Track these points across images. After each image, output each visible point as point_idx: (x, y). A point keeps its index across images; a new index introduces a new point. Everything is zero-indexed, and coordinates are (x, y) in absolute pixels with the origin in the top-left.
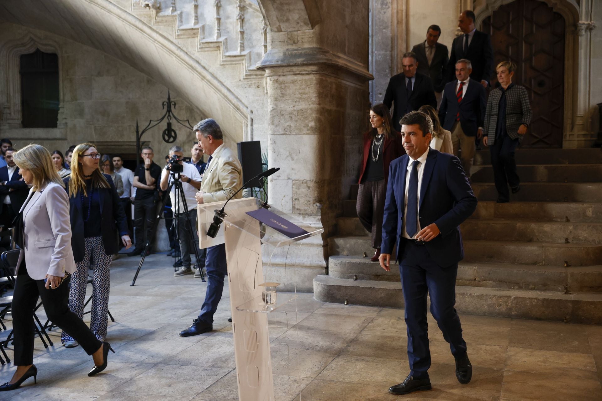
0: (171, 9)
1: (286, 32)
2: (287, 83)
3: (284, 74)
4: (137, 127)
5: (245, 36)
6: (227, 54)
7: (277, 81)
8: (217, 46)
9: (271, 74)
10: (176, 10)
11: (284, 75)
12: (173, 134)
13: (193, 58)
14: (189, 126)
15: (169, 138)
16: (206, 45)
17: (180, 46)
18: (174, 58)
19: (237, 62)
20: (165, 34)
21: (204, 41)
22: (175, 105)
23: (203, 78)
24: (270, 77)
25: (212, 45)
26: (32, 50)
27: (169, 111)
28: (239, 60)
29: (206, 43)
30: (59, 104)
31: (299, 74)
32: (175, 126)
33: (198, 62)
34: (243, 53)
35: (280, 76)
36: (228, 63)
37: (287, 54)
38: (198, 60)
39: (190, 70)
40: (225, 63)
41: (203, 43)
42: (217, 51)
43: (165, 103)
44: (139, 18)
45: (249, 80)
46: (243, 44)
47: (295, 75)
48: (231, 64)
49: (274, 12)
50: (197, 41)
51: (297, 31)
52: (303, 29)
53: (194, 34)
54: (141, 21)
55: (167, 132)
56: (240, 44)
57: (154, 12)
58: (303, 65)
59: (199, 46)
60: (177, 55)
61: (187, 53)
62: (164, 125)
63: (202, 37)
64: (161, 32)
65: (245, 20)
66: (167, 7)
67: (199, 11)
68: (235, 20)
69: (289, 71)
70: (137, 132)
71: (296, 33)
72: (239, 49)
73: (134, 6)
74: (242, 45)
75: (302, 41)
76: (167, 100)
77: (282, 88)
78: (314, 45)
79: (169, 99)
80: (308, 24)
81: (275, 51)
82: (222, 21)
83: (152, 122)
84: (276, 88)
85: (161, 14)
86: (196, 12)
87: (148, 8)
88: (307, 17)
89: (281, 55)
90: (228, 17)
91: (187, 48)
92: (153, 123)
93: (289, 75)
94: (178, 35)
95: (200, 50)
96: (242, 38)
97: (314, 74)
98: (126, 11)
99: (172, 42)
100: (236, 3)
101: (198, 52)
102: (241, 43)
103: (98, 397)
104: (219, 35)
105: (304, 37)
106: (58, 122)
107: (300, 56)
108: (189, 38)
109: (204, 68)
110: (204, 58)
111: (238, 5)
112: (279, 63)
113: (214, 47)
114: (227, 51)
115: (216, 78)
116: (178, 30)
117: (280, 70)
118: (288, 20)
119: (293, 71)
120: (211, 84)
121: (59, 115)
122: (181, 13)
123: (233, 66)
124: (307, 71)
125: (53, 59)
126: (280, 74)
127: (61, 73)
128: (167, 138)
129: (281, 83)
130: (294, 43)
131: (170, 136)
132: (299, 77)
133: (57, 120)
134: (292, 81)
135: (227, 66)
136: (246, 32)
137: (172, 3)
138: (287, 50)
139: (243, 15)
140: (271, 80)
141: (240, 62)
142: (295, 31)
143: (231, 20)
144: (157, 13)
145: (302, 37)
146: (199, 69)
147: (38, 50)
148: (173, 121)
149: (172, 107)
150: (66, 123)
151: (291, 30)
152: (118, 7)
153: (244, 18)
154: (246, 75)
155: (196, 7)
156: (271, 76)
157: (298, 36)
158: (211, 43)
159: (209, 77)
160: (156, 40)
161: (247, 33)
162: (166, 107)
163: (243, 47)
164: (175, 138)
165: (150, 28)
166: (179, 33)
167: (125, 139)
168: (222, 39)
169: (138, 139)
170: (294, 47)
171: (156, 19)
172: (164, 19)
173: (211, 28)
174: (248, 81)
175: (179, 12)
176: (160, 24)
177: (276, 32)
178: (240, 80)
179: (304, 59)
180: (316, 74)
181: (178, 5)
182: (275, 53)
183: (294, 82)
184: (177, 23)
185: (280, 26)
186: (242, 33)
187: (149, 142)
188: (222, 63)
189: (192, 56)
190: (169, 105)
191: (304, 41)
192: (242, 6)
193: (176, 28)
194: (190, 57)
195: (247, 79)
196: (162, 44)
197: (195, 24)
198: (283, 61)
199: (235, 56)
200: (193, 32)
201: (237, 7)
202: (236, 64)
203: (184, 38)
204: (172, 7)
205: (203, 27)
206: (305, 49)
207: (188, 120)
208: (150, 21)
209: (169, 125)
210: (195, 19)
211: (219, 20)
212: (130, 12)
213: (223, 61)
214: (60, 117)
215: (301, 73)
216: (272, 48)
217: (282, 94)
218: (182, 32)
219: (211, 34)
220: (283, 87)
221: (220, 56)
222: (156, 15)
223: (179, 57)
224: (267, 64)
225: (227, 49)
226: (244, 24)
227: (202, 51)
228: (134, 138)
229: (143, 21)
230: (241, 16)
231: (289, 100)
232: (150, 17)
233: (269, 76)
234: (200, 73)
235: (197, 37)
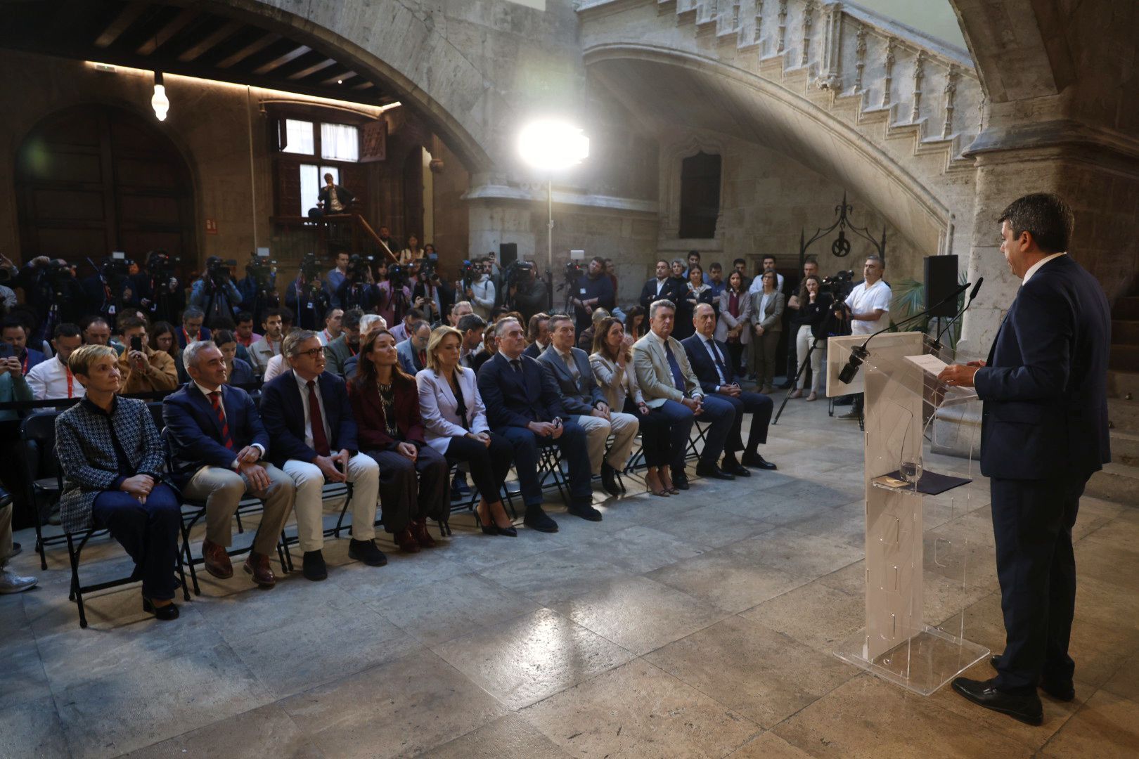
0: (855, 87)
1: (1015, 102)
2: (1007, 174)
3: (1005, 162)
4: (803, 237)
5: (954, 114)
6: (926, 140)
7: (991, 172)
8: (912, 130)
9: (984, 163)
10: (861, 89)
11: (1003, 164)
12: (846, 246)
13: (878, 149)
14: (867, 236)
15: (840, 250)
16: (898, 130)
17: (862, 134)
18: (854, 150)
19: (939, 151)
20: (844, 120)
21: (895, 125)
22: (851, 210)
23: (890, 173)
24: (982, 167)
25: (905, 130)
26: (695, 153)
27: (843, 217)
28: (942, 148)
29: (897, 127)
30: (717, 212)
31: (1028, 160)
32: (850, 235)
33: (884, 154)
34: (949, 138)
35: (997, 164)
36: (926, 152)
37: (1012, 132)
38: (884, 150)
39: (873, 164)
40: (921, 153)
41: (893, 128)
42: (912, 136)
43: (839, 208)
44: (813, 103)
45: (953, 174)
46: (950, 125)
47: (1022, 162)
48: (931, 154)
49: (998, 74)
50: (885, 126)
51: (1033, 98)
52: (1044, 95)
53: (883, 117)
54: (815, 107)
55: (838, 244)
56: (945, 126)
57: (833, 93)
58: (1037, 147)
59: (887, 133)
60: (857, 146)
61: (870, 143)
62: (835, 235)
63: (893, 120)
64: (839, 119)
65: (957, 92)
66: (850, 86)
67: (893, 86)
68: (942, 94)
69: (1013, 157)
70: (802, 242)
71: (1030, 101)
72: (943, 133)
73: (808, 88)
74: (949, 127)
75: (1040, 113)
76: (841, 204)
77: (1000, 182)
78: (1060, 117)
79: (844, 202)
80: (1053, 87)
81: (995, 129)
82: (924, 96)
83: (820, 231)
84: (990, 182)
85: (841, 96)
86: (888, 88)
87: (825, 89)
88: (1051, 76)
89: (1003, 134)
90: (932, 91)
91: (871, 137)
92: (822, 233)
93: (1011, 163)
94: (861, 121)
95: (890, 137)
96: (950, 118)
97: (1053, 159)
98: (798, 97)
99: (852, 130)
100: (946, 70)
101: (886, 140)
102: (947, 124)
103: (702, 552)
104: (917, 116)
105: (1043, 106)
106: (715, 232)
107: (1033, 134)
108: (875, 123)
109: (892, 160)
110: (891, 147)
111: (948, 73)
112: (998, 146)
113: (909, 132)
114: (926, 137)
115: (907, 174)
116: (861, 114)
117: (999, 156)
118: (1019, 84)
119: (1019, 157)
120: (900, 181)
121: (717, 224)
122: (868, 92)
123: (932, 155)
124: (1042, 156)
125: (716, 160)
126: (996, 162)
127: (722, 176)
128: (837, 250)
129: (999, 175)
130: (1026, 116)
131: (841, 248)
132: (1029, 165)
133: (715, 229)
134: (1016, 171)
135: (924, 157)
136: (956, 108)
137: (857, 80)
138: (1013, 127)
139: (954, 86)
140: (982, 171)
141: (942, 151)
142: (1029, 99)
143: (935, 95)
144: (837, 94)
145: (1040, 106)
146: (885, 162)
147: (701, 153)
148: (847, 230)
149: (848, 212)
150: (724, 233)
151: (1023, 97)
152: (789, 93)
153: (955, 90)
154: (950, 168)
155: (889, 81)
156: (984, 165)
157: (1033, 105)
158: (905, 127)
159: (897, 172)
160: (832, 129)
161: (958, 110)
162: (839, 212)
163: (949, 130)
164: (848, 251)
165: (827, 115)
166: (863, 117)
167: (788, 251)
168: (920, 121)
169: (803, 251)
170: (1025, 122)
171: (834, 102)
172: (845, 101)
173: (907, 107)
174: (952, 176)
175: (864, 91)
176: (839, 108)
177: (997, 102)
178: (941, 175)
179: (1039, 138)
180: (1057, 159)
181: (864, 82)
182: (994, 133)
183: (1018, 172)
184: (861, 105)
185: (1005, 94)
186: (950, 110)
187: (816, 255)
188: (916, 153)
189: (878, 146)
190: (844, 210)
191: (1042, 112)
192: (953, 74)
193: (860, 111)
194: (875, 147)
195: (952, 172)
196: (840, 134)
197: (885, 104)
198: (1003, 142)
199: (937, 143)
200: (881, 115)
201: (946, 76)
202: (936, 153)
203: (868, 124)
204: (857, 85)
205: (896, 108)
206: (1042, 123)
207: (866, 229)
208: (827, 105)
209: (842, 234)
210: (885, 98)
211: (918, 95)
212: (804, 97)
213: (919, 150)
214: (718, 226)
215: (1032, 158)
216: (989, 126)
217: (998, 189)
218: (867, 116)
219: (905, 116)
220: (1001, 180)
221: (915, 145)
222: (835, 98)
223: (860, 148)
224: (980, 148)
225: (926, 134)
226: (954, 99)
227: (890, 139)
228: (797, 251)
229: (818, 105)
230: (951, 88)
231: (1008, 198)
232: (828, 100)
233: (980, 166)
234: (885, 168)
235: (887, 120)
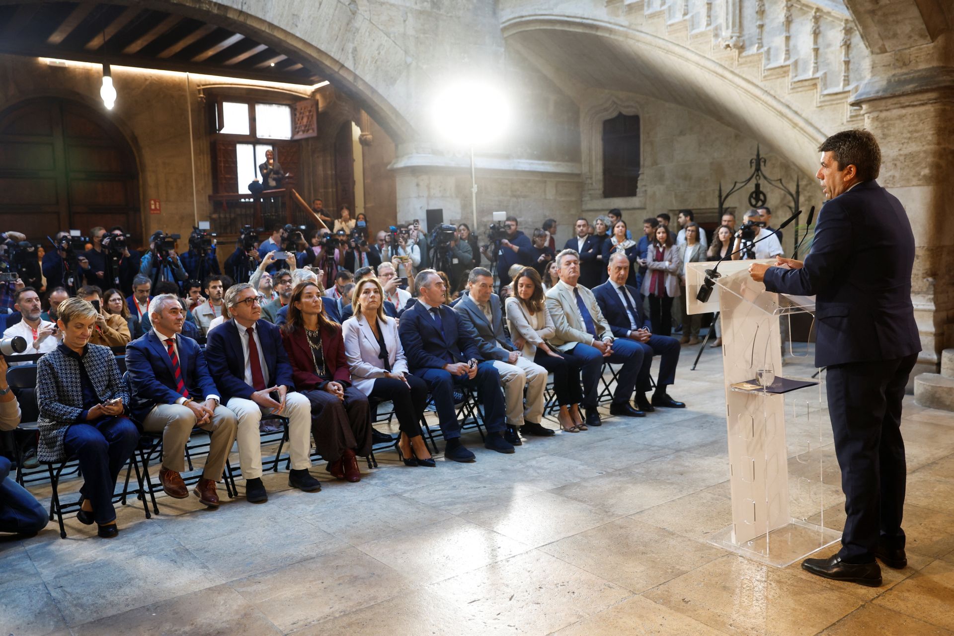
0: (757, 45)
1: (893, 52)
2: (891, 120)
3: (888, 108)
4: (720, 191)
5: (851, 66)
6: (826, 92)
7: (877, 119)
8: (813, 83)
9: (869, 110)
10: (762, 47)
11: (887, 110)
12: (762, 197)
13: (782, 103)
14: (781, 187)
15: (757, 202)
16: (800, 84)
17: (766, 89)
18: (760, 105)
19: (839, 101)
20: (749, 77)
21: (796, 79)
22: (765, 162)
23: (795, 125)
24: (868, 115)
25: (806, 83)
26: (615, 114)
27: (758, 169)
28: (842, 99)
29: (799, 81)
30: (639, 171)
31: (908, 106)
32: (765, 187)
33: (788, 107)
34: (847, 89)
35: (881, 111)
36: (826, 103)
37: (893, 80)
38: (788, 103)
39: (778, 117)
40: (823, 104)
41: (795, 82)
42: (813, 89)
43: (754, 161)
44: (719, 62)
45: (854, 123)
46: (848, 76)
47: (903, 107)
48: (832, 105)
49: (875, 28)
50: (788, 80)
51: (909, 48)
52: (919, 44)
53: (785, 72)
54: (721, 65)
55: (754, 196)
56: (843, 78)
57: (737, 51)
58: (915, 93)
59: (790, 87)
60: (763, 101)
61: (774, 97)
62: (751, 187)
63: (794, 75)
64: (744, 76)
65: (852, 45)
66: (752, 44)
67: (792, 43)
68: (838, 48)
69: (895, 104)
70: (720, 196)
71: (907, 51)
72: (842, 84)
73: (714, 49)
74: (846, 78)
75: (917, 61)
76: (755, 157)
77: (885, 128)
78: (935, 64)
79: (758, 155)
80: (927, 36)
81: (877, 78)
82: (821, 51)
83: (737, 184)
84: (876, 128)
85: (744, 54)
86: (787, 44)
87: (729, 49)
88: (924, 26)
89: (884, 83)
90: (829, 45)
91: (775, 91)
92: (738, 186)
93: (894, 109)
94: (765, 77)
95: (791, 91)
96: (847, 69)
97: (932, 103)
98: (705, 57)
99: (757, 86)
100: (841, 25)
101: (789, 94)
102: (845, 76)
104: (816, 69)
105: (919, 55)
106: (638, 190)
107: (911, 81)
108: (778, 78)
109: (796, 113)
110: (796, 100)
111: (842, 28)
112: (880, 94)
113: (809, 86)
114: (826, 89)
115: (811, 124)
116: (764, 70)
117: (883, 103)
118: (895, 35)
119: (900, 103)
120: (805, 132)
121: (639, 182)
122: (769, 49)
123: (833, 106)
124: (921, 100)
125: (634, 120)
126: (881, 108)
127: (642, 136)
128: (753, 202)
129: (883, 121)
130: (905, 64)
131: (757, 199)
132: (910, 110)
133: (636, 187)
134: (899, 116)
135: (826, 108)
136: (852, 61)
137: (758, 39)
138: (894, 75)
139: (849, 40)
140: (869, 117)
141: (843, 101)
142: (905, 49)
143: (832, 49)
144: (740, 53)
145: (916, 55)
146: (790, 114)
147: (620, 115)
148: (762, 182)
149: (762, 164)
150: (646, 191)
151: (900, 48)
152: (696, 54)
153: (850, 44)
154: (851, 117)
155: (788, 38)
156: (870, 113)
157: (910, 55)
158: (806, 80)
159: (802, 123)
160: (738, 86)
161: (854, 63)
162: (754, 165)
163: (847, 81)
164: (764, 202)
165: (732, 72)
166: (766, 73)
167: (708, 206)
168: (819, 74)
169: (721, 204)
170: (904, 70)
171: (738, 61)
172: (748, 59)
173: (806, 62)
174: (853, 124)
175: (765, 48)
176: (743, 66)
177: (878, 54)
178: (843, 124)
179: (916, 85)
180: (935, 103)
181: (765, 41)
182: (876, 82)
183: (901, 117)
184: (764, 61)
185: (884, 45)
186: (847, 63)
187: (736, 208)
188: (819, 105)
189: (782, 100)
190: (758, 163)
191: (918, 60)
192: (847, 28)
193: (763, 69)
194: (779, 101)
195: (852, 121)
196: (746, 90)
197: (786, 59)
198: (885, 90)
199: (836, 94)
200: (783, 70)
201: (841, 31)
202: (837, 104)
203: (772, 79)
204: (759, 43)
205: (796, 63)
206: (919, 71)
207: (781, 180)
208: (732, 64)
209: (757, 186)
210: (786, 54)
211: (816, 50)
212: (710, 57)
213: (821, 102)
214: (639, 184)
215: (912, 104)
216: (872, 76)
217: (883, 134)
218: (769, 72)
219: (805, 70)
220: (885, 126)
221: (816, 96)
222: (739, 56)
223: (766, 103)
224: (864, 97)
225: (825, 86)
226: (850, 51)
227: (793, 93)
228: (717, 205)
229: (723, 65)
230: (846, 42)
231: (893, 141)
232: (733, 59)
233: (866, 113)
234: (790, 120)
235: (788, 75)
